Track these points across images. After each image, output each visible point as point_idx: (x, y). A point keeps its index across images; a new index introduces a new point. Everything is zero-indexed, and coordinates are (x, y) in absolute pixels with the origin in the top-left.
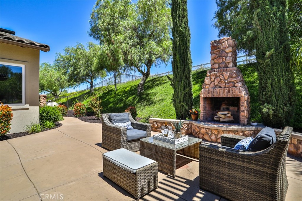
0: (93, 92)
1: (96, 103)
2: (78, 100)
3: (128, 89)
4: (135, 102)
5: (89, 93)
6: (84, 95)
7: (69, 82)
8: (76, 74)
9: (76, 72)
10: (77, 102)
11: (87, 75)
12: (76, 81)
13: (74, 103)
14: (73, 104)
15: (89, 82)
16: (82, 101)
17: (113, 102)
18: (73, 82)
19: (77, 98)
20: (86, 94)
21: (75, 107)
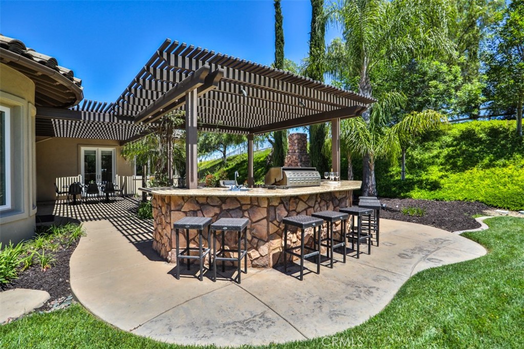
0: (226, 162)
1: (223, 175)
2: (210, 172)
3: (262, 159)
4: (261, 175)
5: (222, 164)
6: (215, 166)
7: (200, 152)
8: (208, 144)
9: (207, 142)
10: (208, 174)
11: (219, 143)
12: (207, 151)
13: (206, 174)
14: (205, 176)
15: (221, 151)
16: (213, 173)
17: (243, 174)
18: (204, 152)
19: (208, 169)
20: (218, 165)
21: (206, 178)
